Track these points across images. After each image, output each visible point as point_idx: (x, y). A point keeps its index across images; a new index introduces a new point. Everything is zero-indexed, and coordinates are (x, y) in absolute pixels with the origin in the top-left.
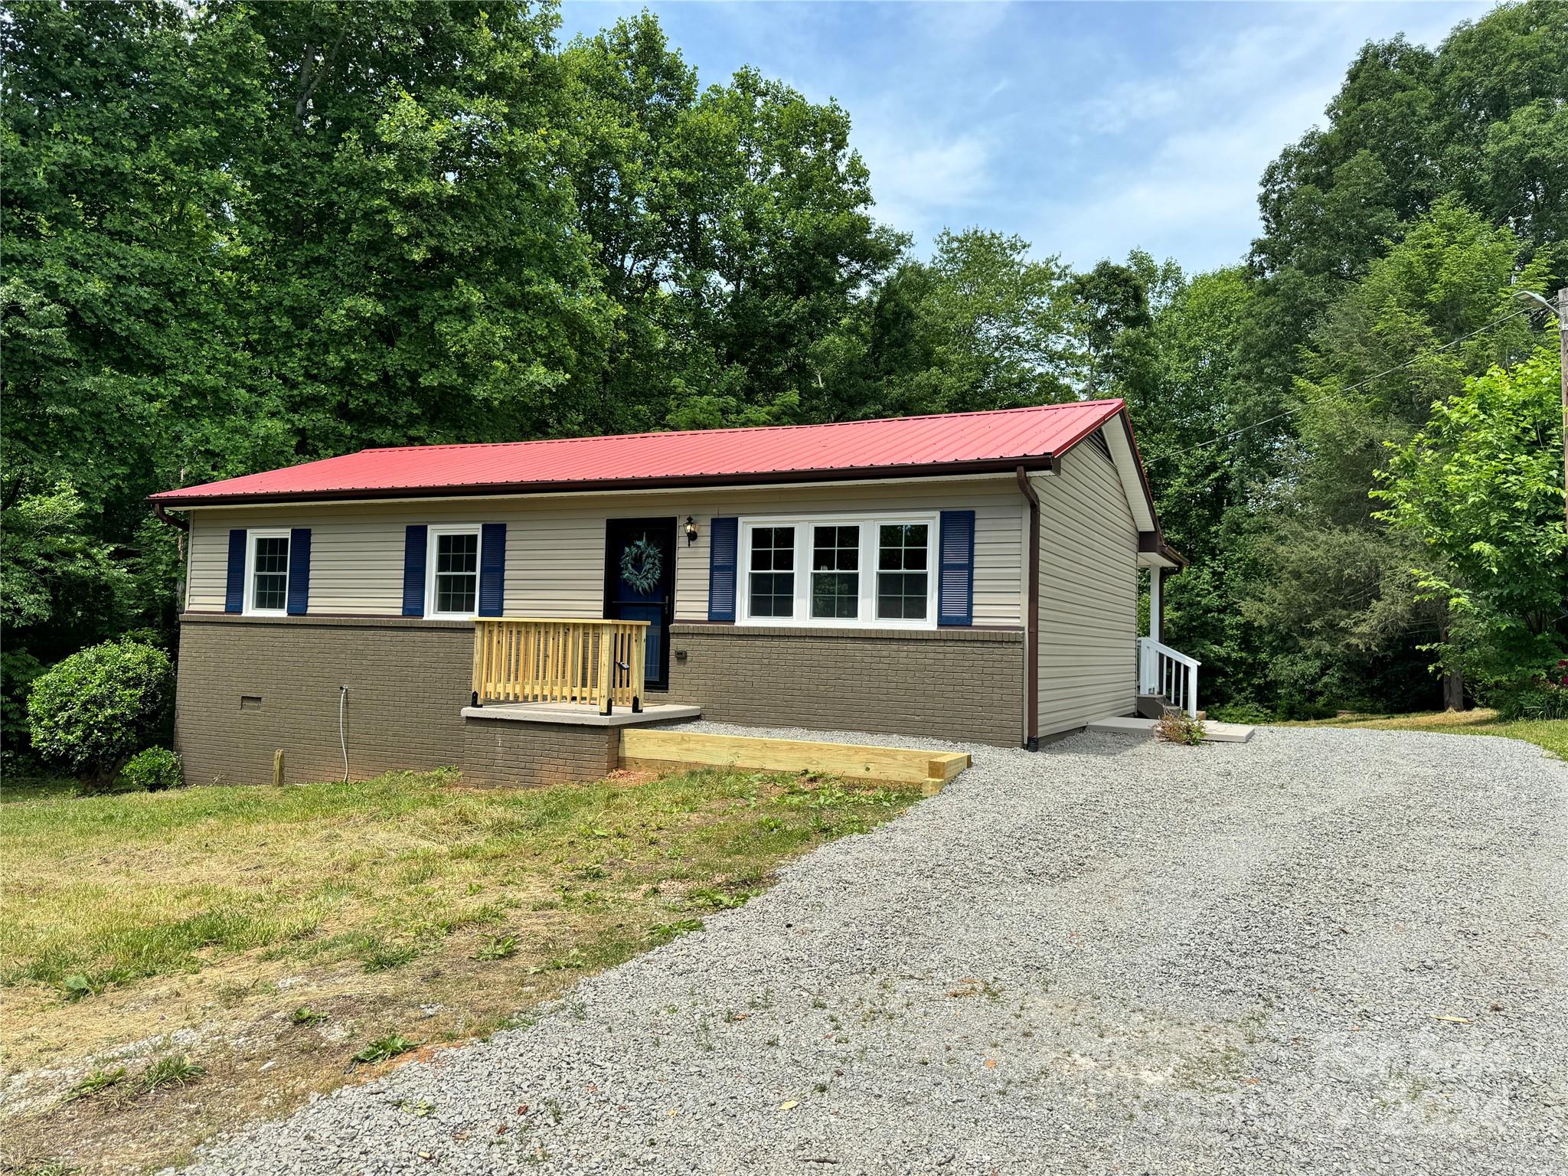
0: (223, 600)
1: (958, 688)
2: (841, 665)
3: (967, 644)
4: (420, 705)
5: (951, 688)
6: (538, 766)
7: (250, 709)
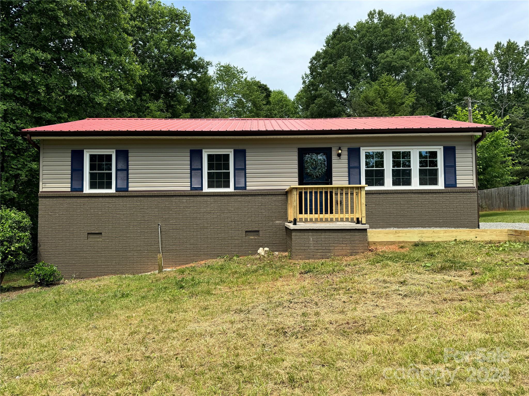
0: (69, 185)
1: (455, 209)
2: (410, 203)
3: (457, 193)
4: (205, 230)
5: (452, 209)
6: (333, 248)
7: (92, 239)
